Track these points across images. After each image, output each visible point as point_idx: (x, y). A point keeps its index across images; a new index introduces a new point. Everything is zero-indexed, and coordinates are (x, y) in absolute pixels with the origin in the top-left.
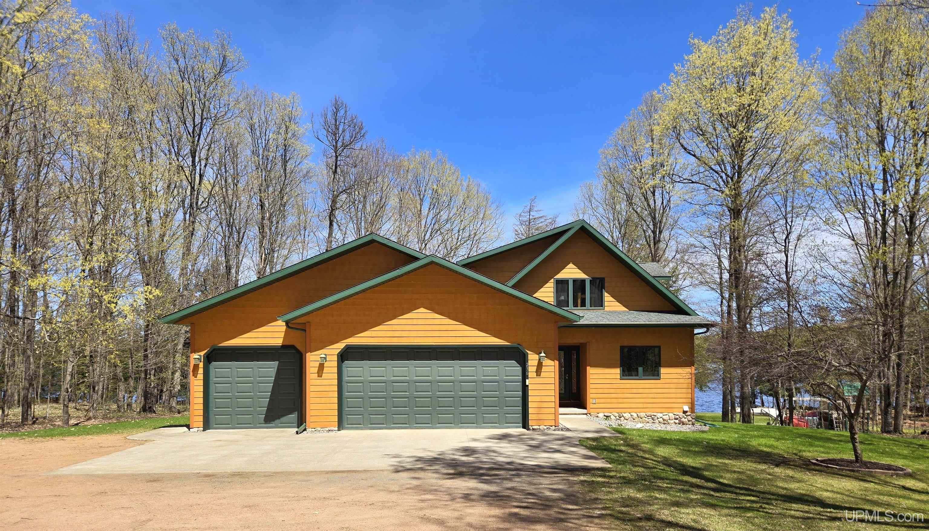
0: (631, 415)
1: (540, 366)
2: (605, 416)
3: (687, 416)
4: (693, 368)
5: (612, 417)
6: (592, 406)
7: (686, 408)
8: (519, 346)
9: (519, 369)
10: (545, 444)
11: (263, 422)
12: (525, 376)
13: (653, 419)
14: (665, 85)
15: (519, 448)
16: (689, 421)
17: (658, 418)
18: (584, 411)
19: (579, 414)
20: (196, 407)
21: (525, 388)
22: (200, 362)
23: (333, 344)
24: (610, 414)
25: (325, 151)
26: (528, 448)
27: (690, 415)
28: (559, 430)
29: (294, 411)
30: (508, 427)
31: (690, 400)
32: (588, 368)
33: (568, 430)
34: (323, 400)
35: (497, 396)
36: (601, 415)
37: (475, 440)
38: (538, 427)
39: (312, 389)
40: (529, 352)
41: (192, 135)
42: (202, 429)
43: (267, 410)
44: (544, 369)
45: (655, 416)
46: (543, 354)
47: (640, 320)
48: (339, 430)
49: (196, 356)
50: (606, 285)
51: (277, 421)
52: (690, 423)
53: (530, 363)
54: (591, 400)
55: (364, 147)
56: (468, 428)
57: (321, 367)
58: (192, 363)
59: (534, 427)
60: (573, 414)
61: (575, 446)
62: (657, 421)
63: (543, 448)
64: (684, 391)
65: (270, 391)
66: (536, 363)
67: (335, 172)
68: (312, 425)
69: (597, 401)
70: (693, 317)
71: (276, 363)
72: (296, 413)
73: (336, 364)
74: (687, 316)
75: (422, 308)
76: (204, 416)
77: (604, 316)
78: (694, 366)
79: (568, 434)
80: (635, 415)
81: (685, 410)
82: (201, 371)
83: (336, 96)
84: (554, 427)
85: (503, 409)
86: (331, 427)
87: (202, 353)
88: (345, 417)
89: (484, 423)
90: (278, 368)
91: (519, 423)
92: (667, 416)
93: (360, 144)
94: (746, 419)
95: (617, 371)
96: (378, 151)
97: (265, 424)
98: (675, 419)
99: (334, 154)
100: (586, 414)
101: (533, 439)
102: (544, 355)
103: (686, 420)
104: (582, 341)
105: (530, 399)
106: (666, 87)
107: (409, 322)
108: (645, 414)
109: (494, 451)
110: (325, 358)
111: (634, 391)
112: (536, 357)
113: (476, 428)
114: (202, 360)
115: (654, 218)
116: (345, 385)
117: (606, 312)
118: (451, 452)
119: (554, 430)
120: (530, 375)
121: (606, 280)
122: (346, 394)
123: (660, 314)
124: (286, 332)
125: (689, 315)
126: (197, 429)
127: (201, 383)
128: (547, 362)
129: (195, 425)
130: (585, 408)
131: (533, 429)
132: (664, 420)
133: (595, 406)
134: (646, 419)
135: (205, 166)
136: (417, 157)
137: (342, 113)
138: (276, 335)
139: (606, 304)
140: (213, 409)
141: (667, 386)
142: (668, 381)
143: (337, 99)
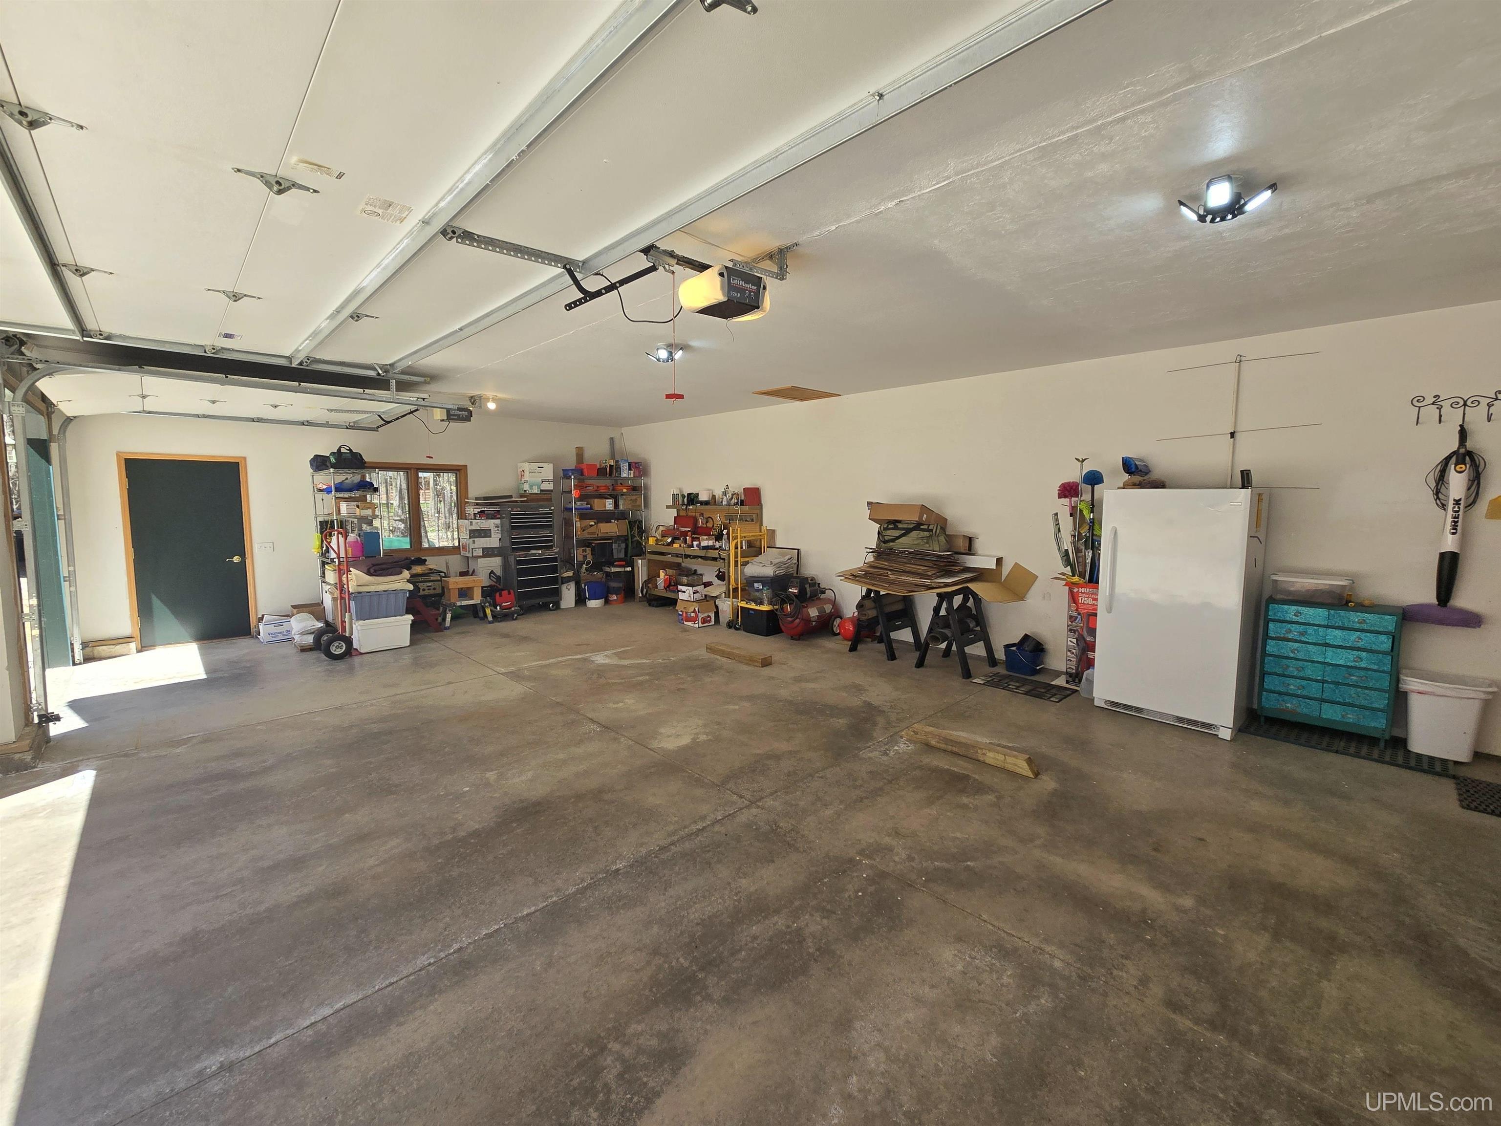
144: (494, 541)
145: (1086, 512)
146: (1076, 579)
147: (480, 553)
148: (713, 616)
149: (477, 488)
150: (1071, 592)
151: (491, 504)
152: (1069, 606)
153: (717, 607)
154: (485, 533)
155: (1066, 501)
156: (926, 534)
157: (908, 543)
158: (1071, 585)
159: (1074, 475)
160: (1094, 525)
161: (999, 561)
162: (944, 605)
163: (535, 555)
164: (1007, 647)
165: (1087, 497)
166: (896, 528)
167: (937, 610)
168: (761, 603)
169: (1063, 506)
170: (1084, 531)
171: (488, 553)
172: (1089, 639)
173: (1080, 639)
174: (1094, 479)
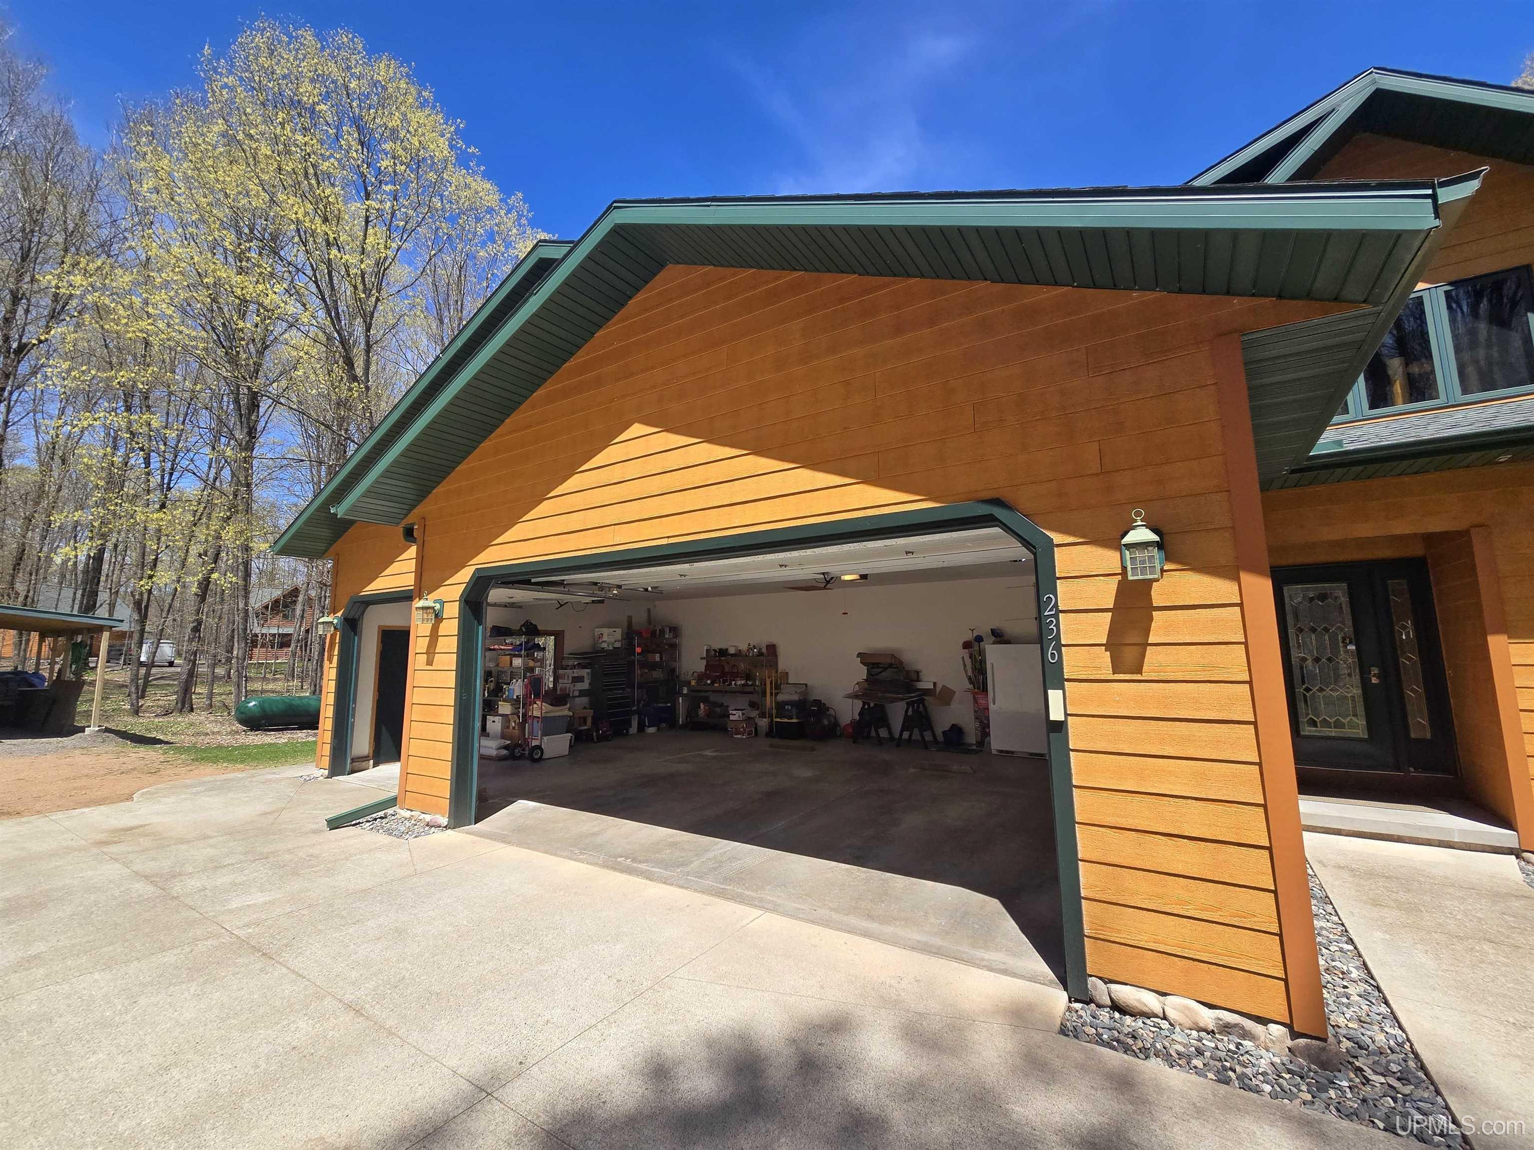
1: (1132, 606)
8: (997, 512)
12: (1044, 673)
18: (1502, 835)
19: (1469, 848)
20: (326, 724)
22: (336, 630)
23: (458, 572)
32: (1497, 642)
39: (421, 697)
40: (1057, 538)
42: (327, 773)
44: (1163, 626)
46: (1144, 539)
48: (451, 826)
53: (1068, 594)
57: (434, 637)
66: (1106, 594)
68: (408, 800)
73: (455, 627)
75: (637, 424)
76: (331, 745)
82: (336, 649)
86: (437, 812)
87: (341, 613)
100: (1517, 854)
104: (1436, 525)
107: (604, 476)
112: (1109, 559)
114: (339, 628)
120: (1072, 662)
126: (322, 772)
127: (335, 674)
128: (1181, 585)
129: (323, 762)
130: (1507, 823)
144: (585, 685)
145: (977, 656)
146: (976, 690)
147: (577, 693)
148: (753, 730)
149: (570, 645)
150: (974, 698)
151: (585, 658)
152: (974, 706)
153: (756, 725)
154: (579, 679)
155: (966, 651)
156: (896, 670)
157: (886, 675)
158: (974, 694)
159: (969, 637)
160: (983, 662)
161: (935, 684)
162: (911, 709)
163: (617, 694)
164: (944, 732)
165: (976, 648)
166: (878, 667)
167: (907, 711)
168: (791, 718)
169: (965, 653)
170: (978, 666)
171: (582, 693)
172: (986, 722)
173: (981, 722)
174: (979, 639)
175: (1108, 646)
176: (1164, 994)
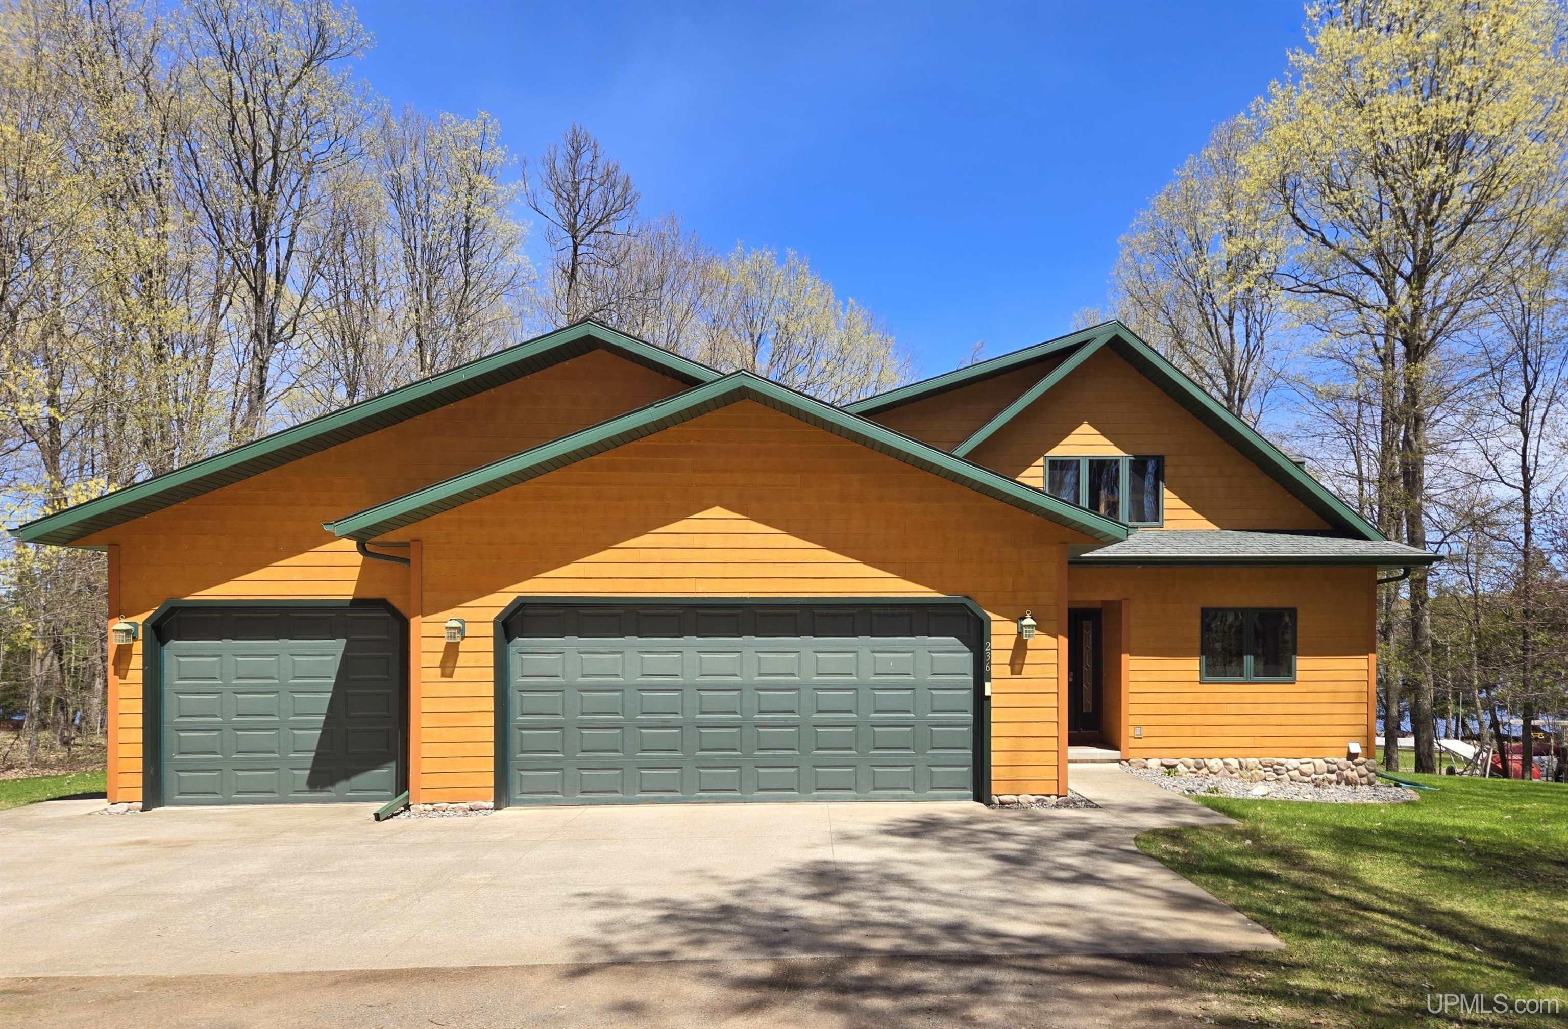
0: (1225, 764)
1: (1020, 648)
2: (1162, 765)
3: (1357, 765)
4: (1373, 657)
5: (1180, 767)
6: (1132, 743)
7: (1355, 748)
8: (968, 602)
9: (966, 658)
10: (1043, 852)
11: (307, 788)
12: (981, 674)
13: (1276, 771)
14: (1262, 101)
15: (973, 866)
16: (1361, 776)
17: (1288, 770)
18: (1115, 754)
19: (1102, 761)
20: (124, 751)
21: (981, 704)
22: (135, 639)
23: (484, 595)
24: (1174, 762)
25: (550, 234)
26: (995, 864)
27: (1364, 763)
28: (1067, 805)
29: (390, 760)
30: (937, 799)
31: (1364, 730)
32: (1125, 657)
33: (1090, 804)
34: (453, 735)
35: (910, 722)
36: (1154, 763)
37: (847, 838)
38: (1014, 798)
39: (426, 706)
40: (993, 616)
41: (252, 185)
42: (140, 805)
43: (316, 760)
44: (1030, 657)
45: (1282, 765)
46: (1029, 621)
47: (1251, 550)
48: (497, 807)
49: (121, 624)
50: (1168, 471)
51: (342, 786)
52: (1364, 780)
53: (995, 642)
54: (1131, 729)
55: (634, 231)
56: (834, 800)
57: (451, 652)
58: (114, 642)
59: (1004, 798)
60: (1087, 761)
61: (1127, 857)
62: (1286, 775)
63: (1042, 866)
64: (1349, 708)
65: (325, 710)
66: (1010, 642)
67: (573, 277)
68: (425, 796)
69: (1146, 731)
70: (1374, 543)
71: (341, 643)
72: (393, 765)
73: (489, 644)
74: (1365, 542)
75: (717, 508)
76: (145, 772)
77: (1164, 540)
78: (1374, 652)
79: (1095, 818)
80: (1234, 763)
81: (1353, 751)
82: (137, 662)
83: (574, 125)
84: (1054, 797)
85: (924, 754)
86: (477, 800)
87: (140, 619)
88: (514, 775)
89: (876, 789)
90: (344, 655)
91: (965, 788)
92: (1311, 765)
93: (627, 222)
94: (1424, 764)
95: (1193, 665)
96: (662, 237)
97: (310, 791)
98: (1329, 772)
99: (570, 241)
100: (1119, 761)
101: (1004, 835)
102: (1032, 622)
103: (1355, 774)
104: (1110, 597)
105: (995, 729)
106: (1263, 105)
107: (684, 541)
108: (1257, 760)
109: (902, 880)
110: (461, 631)
111: (1233, 709)
112: (1012, 627)
113: (856, 800)
114: (140, 636)
115: (1229, 373)
116: (515, 698)
117: (1165, 533)
118: (775, 883)
119: (1057, 806)
120: (995, 671)
121: (1167, 461)
122: (517, 718)
123: (1295, 537)
124: (363, 566)
125: (1365, 538)
126: (126, 806)
127: (139, 691)
128: (1038, 640)
129: (121, 795)
130: (1117, 748)
131: (1002, 803)
132: (1302, 774)
133: (1139, 743)
134: (1261, 772)
135: (288, 257)
136: (747, 262)
137: (586, 158)
138: (338, 573)
139: (1166, 514)
140: (172, 755)
141: (1310, 698)
142: (1312, 686)
143: (578, 129)
175: (1009, 664)
176: (1018, 795)
